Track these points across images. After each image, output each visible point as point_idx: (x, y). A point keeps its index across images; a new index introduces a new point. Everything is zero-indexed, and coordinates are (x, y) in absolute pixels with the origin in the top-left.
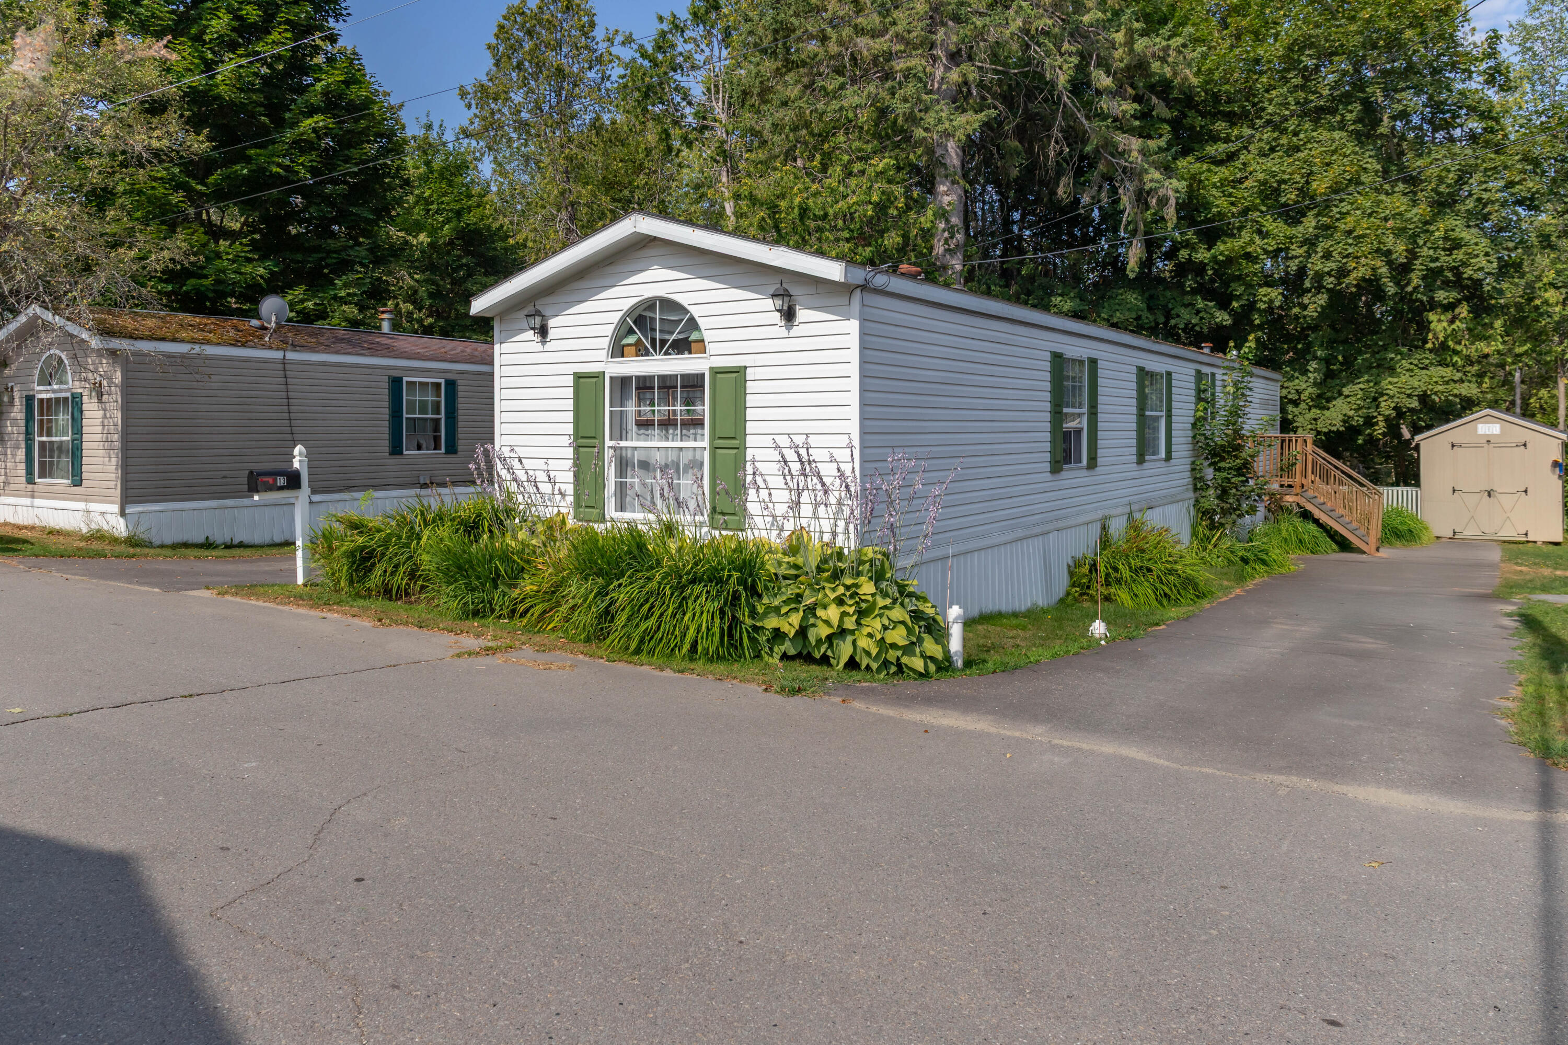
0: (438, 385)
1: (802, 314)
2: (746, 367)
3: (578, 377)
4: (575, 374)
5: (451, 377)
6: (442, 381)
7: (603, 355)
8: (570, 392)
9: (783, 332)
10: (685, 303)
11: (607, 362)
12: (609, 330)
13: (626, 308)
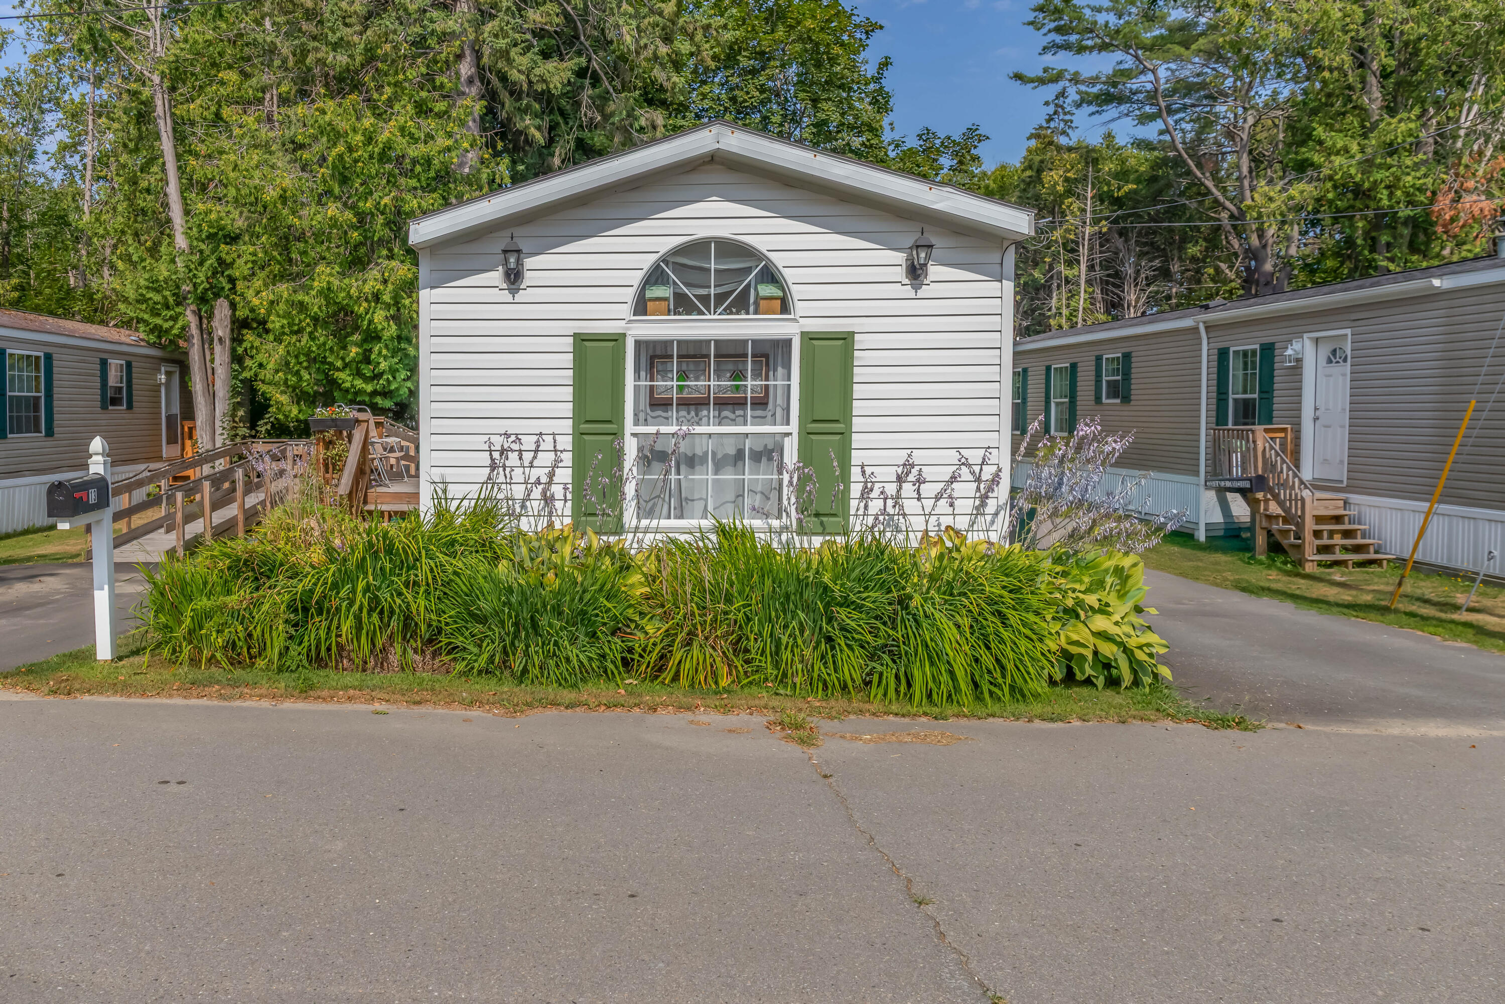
0: (37, 358)
1: (935, 271)
2: (854, 333)
3: (581, 340)
4: (575, 336)
5: (49, 350)
6: (41, 354)
7: (626, 310)
8: (568, 360)
9: (908, 291)
10: (763, 249)
11: (630, 321)
12: (636, 278)
13: (663, 250)
